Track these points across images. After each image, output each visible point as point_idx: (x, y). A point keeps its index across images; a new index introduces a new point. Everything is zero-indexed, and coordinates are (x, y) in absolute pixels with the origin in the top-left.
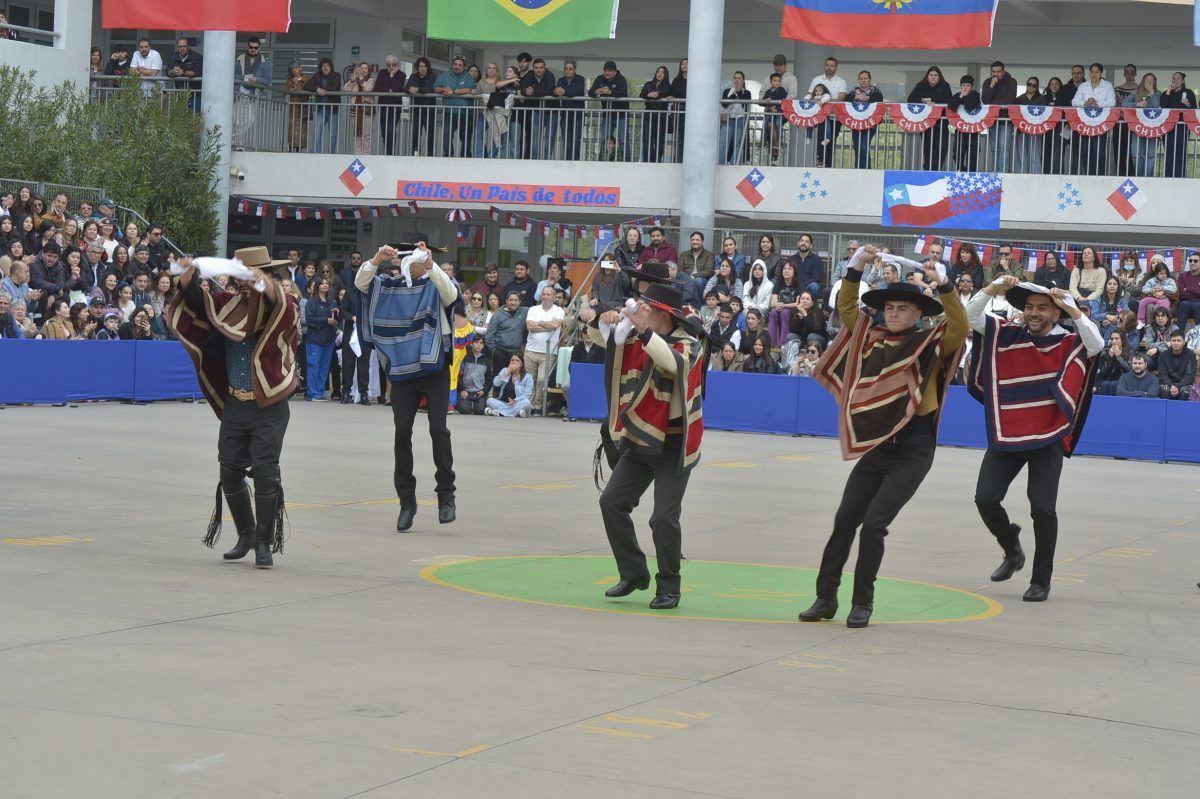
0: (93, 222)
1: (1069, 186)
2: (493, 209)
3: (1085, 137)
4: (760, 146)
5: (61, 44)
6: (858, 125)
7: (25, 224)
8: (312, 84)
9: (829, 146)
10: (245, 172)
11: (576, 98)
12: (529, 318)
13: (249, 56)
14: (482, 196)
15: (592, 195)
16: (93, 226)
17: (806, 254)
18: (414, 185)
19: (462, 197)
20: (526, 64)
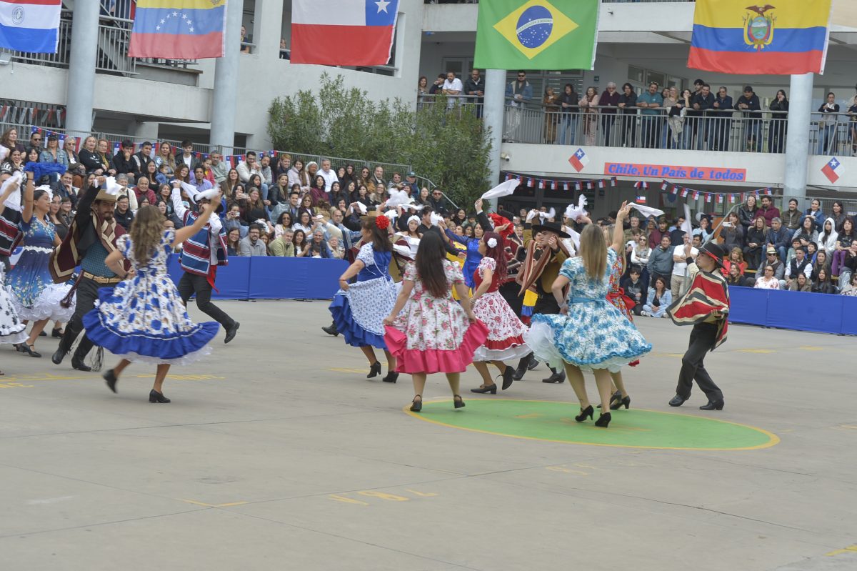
2: (664, 182)
5: (398, 75)
7: (350, 187)
8: (559, 101)
10: (510, 156)
11: (726, 110)
12: (675, 253)
13: (518, 81)
14: (658, 173)
15: (728, 173)
18: (615, 166)
19: (645, 173)
20: (699, 87)
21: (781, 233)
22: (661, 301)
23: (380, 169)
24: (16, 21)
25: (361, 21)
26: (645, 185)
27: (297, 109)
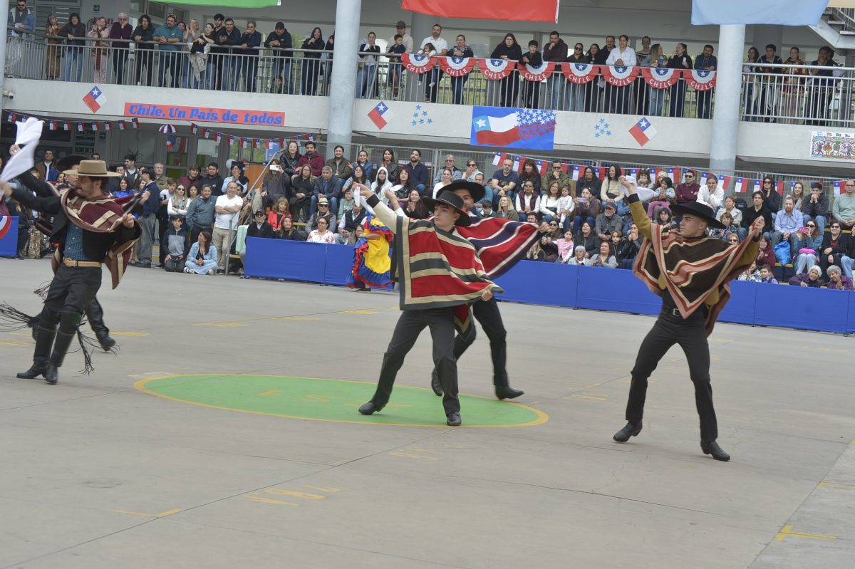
1: (602, 120)
2: (193, 126)
3: (615, 87)
4: (385, 86)
6: (455, 73)
8: (64, 31)
9: (435, 87)
10: (14, 93)
11: (255, 47)
12: (217, 204)
13: (18, 10)
14: (186, 115)
15: (265, 117)
17: (416, 164)
18: (137, 106)
19: (171, 115)
21: (331, 182)
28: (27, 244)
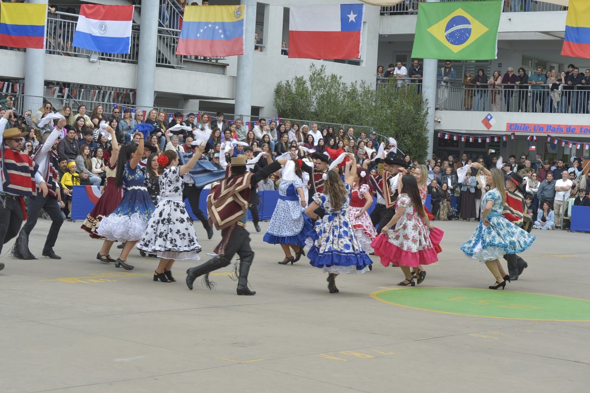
0: (362, 141)
2: (548, 136)
5: (363, 65)
7: (331, 142)
8: (474, 81)
10: (441, 119)
12: (556, 185)
13: (446, 68)
14: (544, 130)
16: (363, 143)
18: (514, 125)
19: (535, 130)
20: (571, 69)
22: (547, 218)
23: (352, 129)
24: (102, 32)
25: (338, 28)
26: (535, 138)
27: (294, 89)
28: (438, 211)
